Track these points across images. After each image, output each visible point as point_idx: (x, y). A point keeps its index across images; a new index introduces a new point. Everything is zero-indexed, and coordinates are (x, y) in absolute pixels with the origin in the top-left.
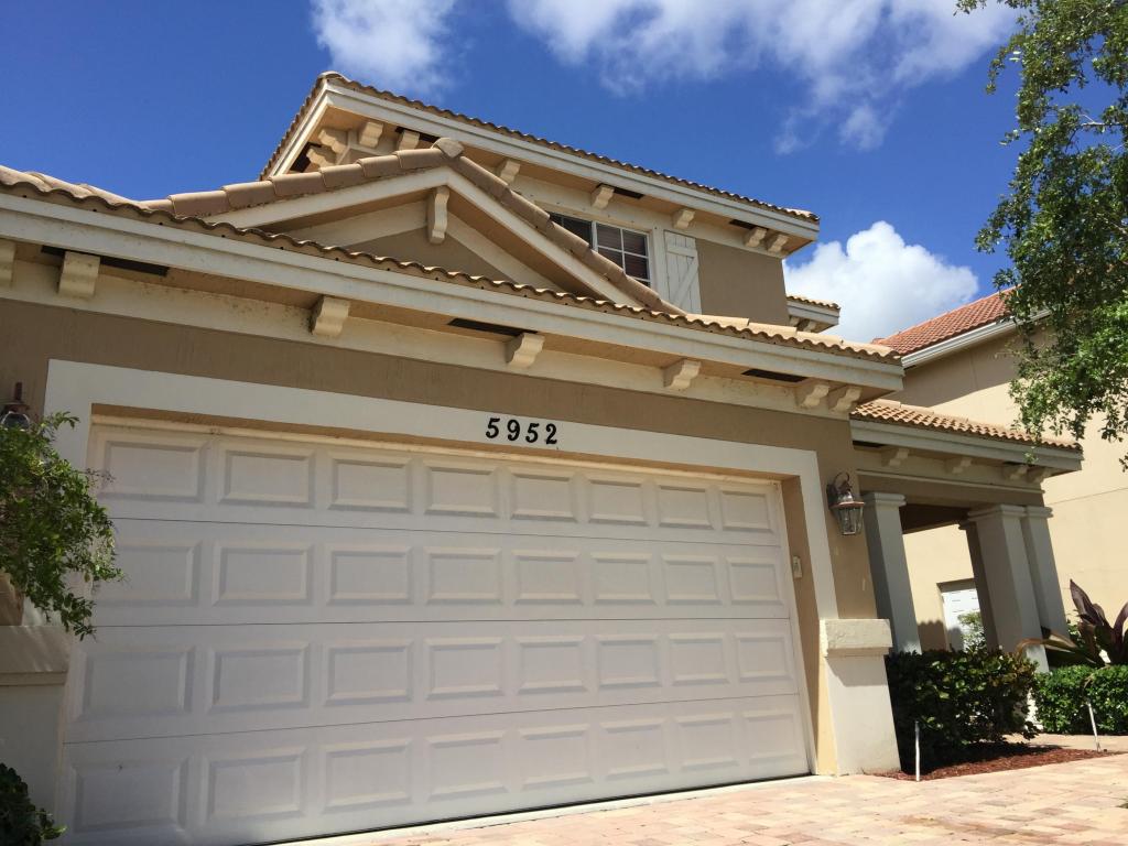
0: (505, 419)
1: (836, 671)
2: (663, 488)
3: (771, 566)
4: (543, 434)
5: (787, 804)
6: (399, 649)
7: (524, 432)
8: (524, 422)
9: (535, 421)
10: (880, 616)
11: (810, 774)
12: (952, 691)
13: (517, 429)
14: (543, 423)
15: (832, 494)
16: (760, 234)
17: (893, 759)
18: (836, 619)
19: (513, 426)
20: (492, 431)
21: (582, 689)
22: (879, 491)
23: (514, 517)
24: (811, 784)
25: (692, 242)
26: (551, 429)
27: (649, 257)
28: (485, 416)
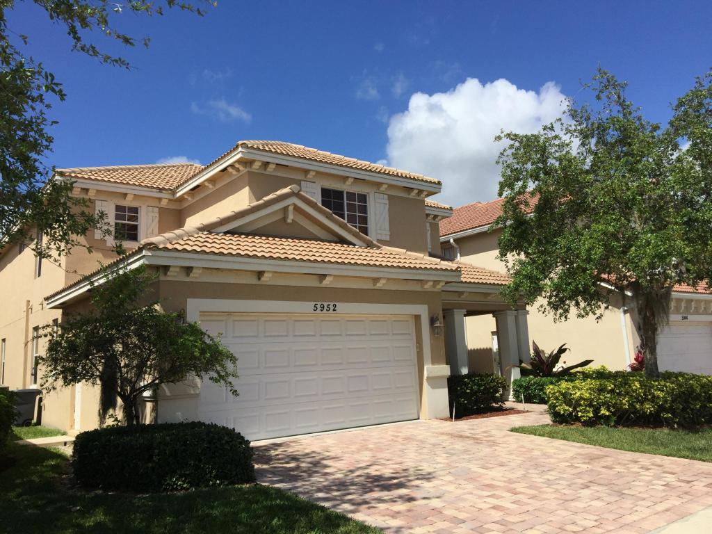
0: (319, 304)
1: (429, 384)
3: (409, 347)
4: (332, 308)
5: (408, 428)
6: (286, 382)
7: (325, 308)
8: (326, 304)
9: (329, 303)
10: (447, 364)
11: (418, 419)
12: (472, 389)
14: (332, 304)
15: (432, 321)
16: (416, 191)
17: (448, 414)
18: (430, 366)
19: (322, 306)
20: (315, 309)
21: (342, 393)
22: (456, 309)
23: (321, 335)
24: (417, 423)
25: (386, 196)
26: (335, 306)
27: (368, 205)
28: (313, 303)
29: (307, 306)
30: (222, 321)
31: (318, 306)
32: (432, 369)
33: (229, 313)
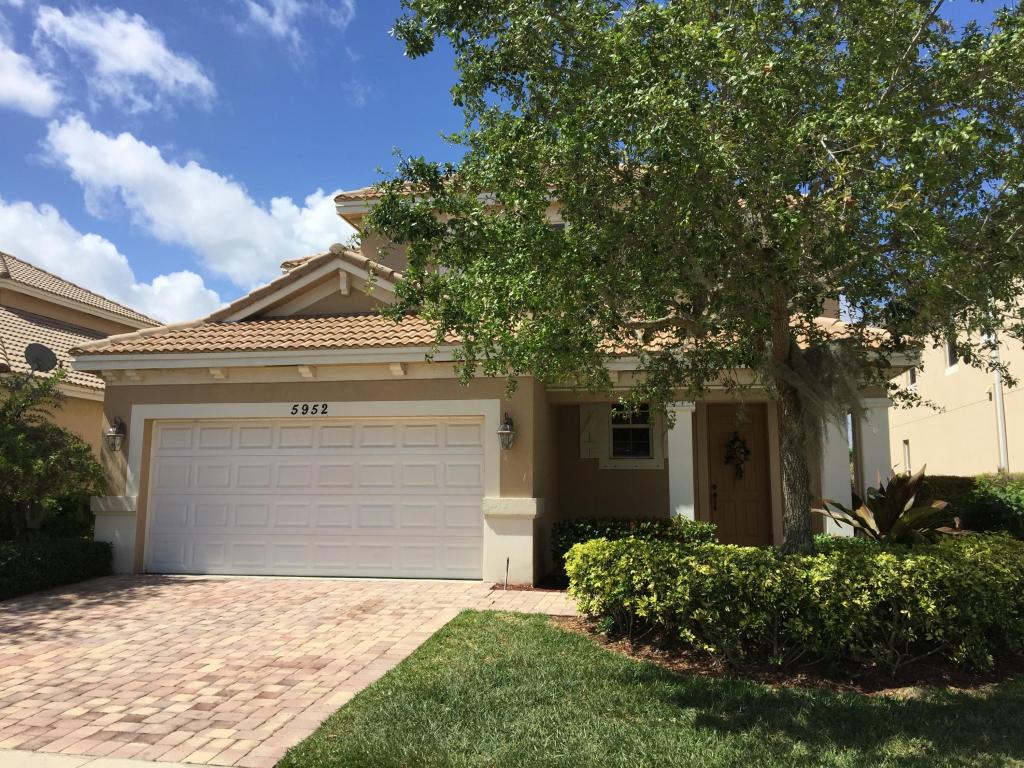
0: (301, 404)
1: (491, 527)
2: (408, 426)
4: (320, 409)
6: (264, 506)
7: (310, 410)
8: (311, 405)
9: (316, 403)
10: (533, 495)
13: (307, 409)
14: (321, 404)
15: (508, 421)
18: (497, 497)
19: (305, 408)
20: (294, 411)
26: (325, 406)
28: (292, 405)
29: (283, 409)
30: (186, 429)
31: (299, 409)
32: (495, 501)
33: (196, 421)
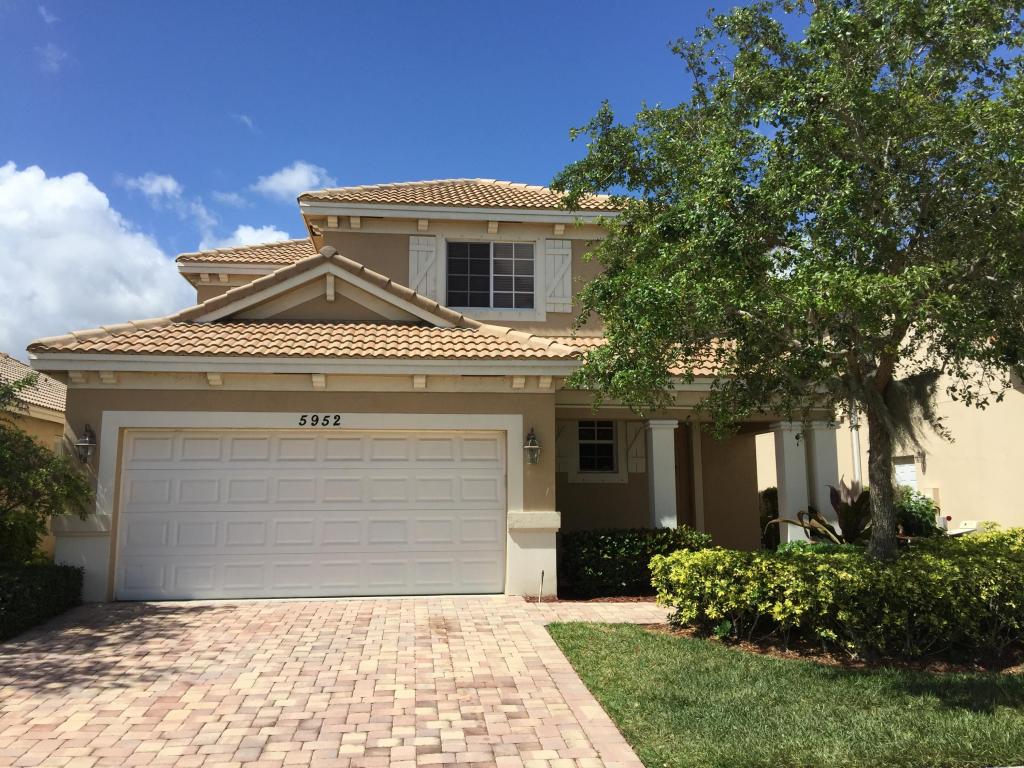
0: (310, 415)
1: (515, 541)
2: (421, 439)
4: (332, 420)
7: (321, 420)
8: (321, 416)
9: (328, 414)
10: (557, 510)
11: (502, 592)
13: (317, 420)
14: (333, 415)
17: (551, 586)
18: (521, 512)
19: (315, 418)
20: (303, 422)
21: (357, 544)
22: (653, 419)
23: (326, 460)
25: (567, 243)
26: (338, 418)
27: (535, 259)
28: (300, 415)
29: (289, 419)
30: (167, 439)
31: (309, 420)
32: (520, 516)
33: (178, 430)
